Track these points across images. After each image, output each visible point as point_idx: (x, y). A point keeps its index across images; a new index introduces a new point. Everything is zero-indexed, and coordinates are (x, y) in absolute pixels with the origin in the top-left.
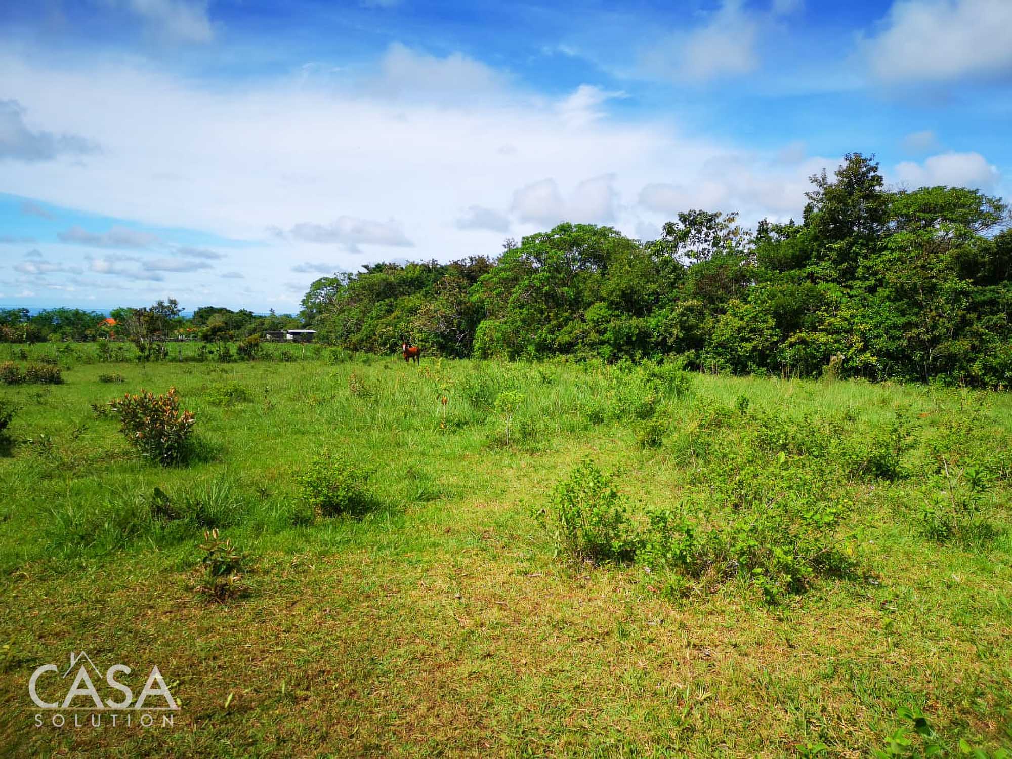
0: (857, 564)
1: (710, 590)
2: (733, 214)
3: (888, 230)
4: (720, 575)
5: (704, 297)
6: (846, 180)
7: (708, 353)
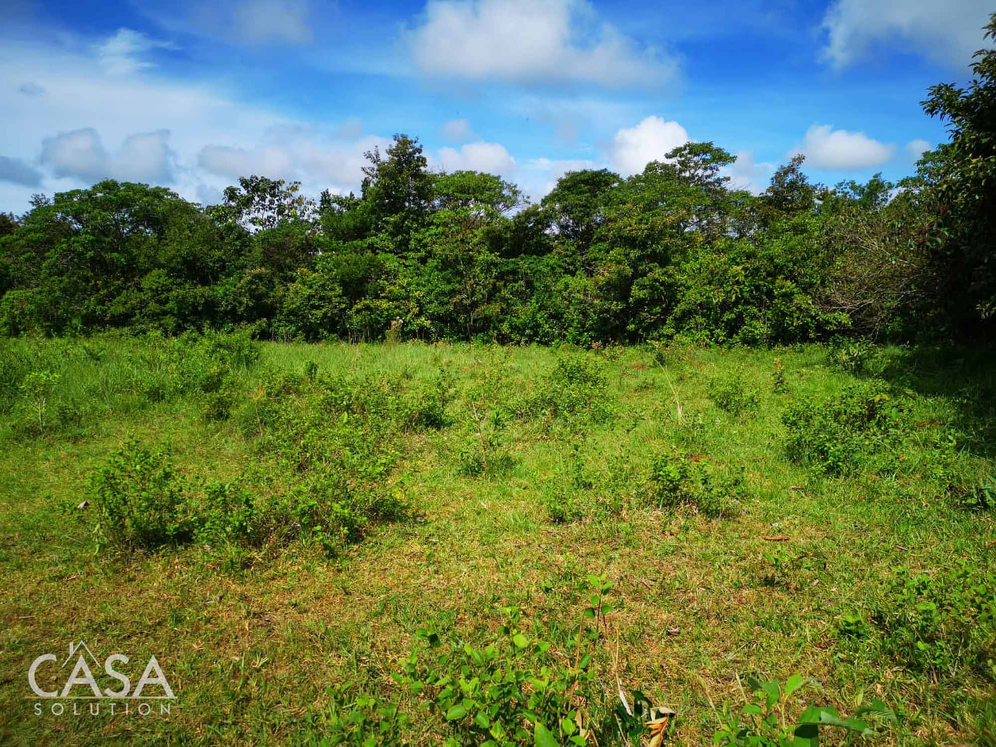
0: (408, 507)
1: (273, 555)
2: (296, 183)
3: (434, 207)
4: (282, 539)
5: (273, 265)
6: (396, 158)
7: (279, 321)
